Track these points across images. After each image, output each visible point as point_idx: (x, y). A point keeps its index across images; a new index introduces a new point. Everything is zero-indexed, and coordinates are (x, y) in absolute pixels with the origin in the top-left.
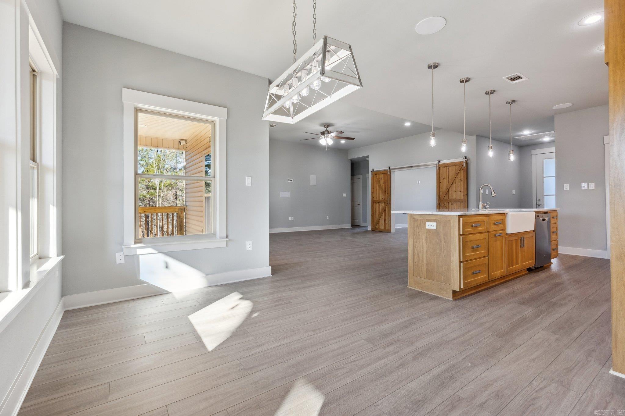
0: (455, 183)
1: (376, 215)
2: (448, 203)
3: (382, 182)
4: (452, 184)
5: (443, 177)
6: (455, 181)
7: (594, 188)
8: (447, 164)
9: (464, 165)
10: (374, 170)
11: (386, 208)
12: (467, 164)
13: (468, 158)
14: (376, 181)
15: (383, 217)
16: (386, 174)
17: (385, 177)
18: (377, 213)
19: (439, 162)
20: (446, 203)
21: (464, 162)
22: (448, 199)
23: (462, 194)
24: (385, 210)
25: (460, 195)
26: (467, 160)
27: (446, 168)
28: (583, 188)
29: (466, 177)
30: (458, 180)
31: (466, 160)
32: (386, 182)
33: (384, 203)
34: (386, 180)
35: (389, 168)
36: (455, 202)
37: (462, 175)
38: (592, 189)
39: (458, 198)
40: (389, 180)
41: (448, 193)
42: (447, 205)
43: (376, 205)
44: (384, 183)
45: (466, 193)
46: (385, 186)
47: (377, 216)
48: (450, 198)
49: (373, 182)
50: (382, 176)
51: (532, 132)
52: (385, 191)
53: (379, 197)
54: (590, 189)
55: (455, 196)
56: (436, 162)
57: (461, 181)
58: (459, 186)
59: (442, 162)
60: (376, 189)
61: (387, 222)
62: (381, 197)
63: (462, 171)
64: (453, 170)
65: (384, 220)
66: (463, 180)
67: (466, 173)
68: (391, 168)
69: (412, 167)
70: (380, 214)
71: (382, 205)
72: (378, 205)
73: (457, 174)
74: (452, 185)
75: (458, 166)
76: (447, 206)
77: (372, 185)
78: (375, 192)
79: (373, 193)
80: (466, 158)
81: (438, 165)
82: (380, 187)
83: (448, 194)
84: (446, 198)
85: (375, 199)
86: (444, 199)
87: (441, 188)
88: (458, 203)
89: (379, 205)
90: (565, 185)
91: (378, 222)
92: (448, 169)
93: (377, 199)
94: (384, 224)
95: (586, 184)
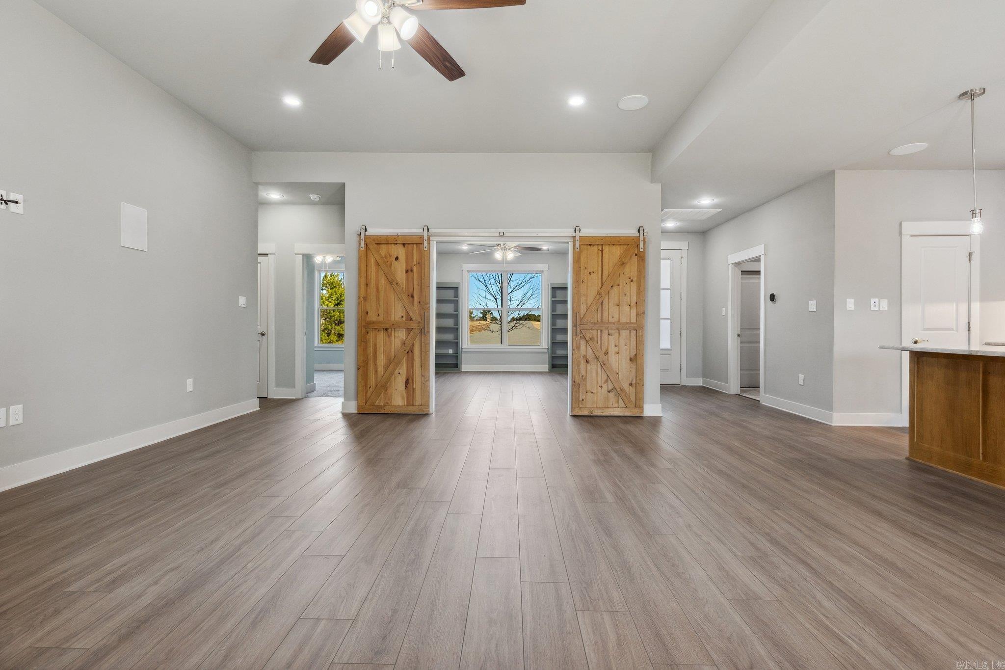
0: (619, 285)
1: (376, 364)
2: (601, 330)
3: (400, 269)
4: (611, 287)
5: (590, 270)
7: (886, 309)
8: (602, 238)
11: (413, 345)
12: (645, 244)
14: (377, 265)
15: (403, 370)
16: (415, 246)
17: (412, 255)
18: (382, 359)
19: (579, 230)
21: (642, 239)
22: (601, 321)
23: (634, 312)
24: (411, 352)
26: (646, 235)
27: (596, 248)
28: (872, 308)
29: (643, 274)
30: (623, 280)
31: (644, 234)
32: (415, 269)
33: (407, 330)
34: (415, 263)
36: (617, 329)
39: (624, 320)
40: (427, 263)
41: (602, 306)
42: (599, 335)
43: (376, 337)
44: (407, 272)
45: (643, 311)
46: (410, 280)
47: (380, 369)
48: (605, 319)
49: (366, 266)
50: (401, 252)
52: (412, 297)
53: (388, 312)
55: (616, 316)
56: (571, 232)
57: (632, 281)
58: (628, 294)
59: (586, 232)
60: (378, 291)
61: (417, 384)
62: (397, 313)
64: (612, 255)
65: (407, 382)
66: (635, 279)
67: (640, 264)
70: (392, 362)
71: (400, 336)
72: (382, 336)
73: (623, 265)
74: (611, 291)
75: (626, 247)
77: (363, 274)
78: (372, 297)
79: (365, 299)
81: (576, 239)
82: (391, 282)
83: (602, 310)
85: (372, 317)
88: (623, 332)
89: (389, 336)
90: (849, 301)
91: (384, 387)
92: (602, 251)
93: (381, 318)
94: (407, 393)
95: (877, 300)
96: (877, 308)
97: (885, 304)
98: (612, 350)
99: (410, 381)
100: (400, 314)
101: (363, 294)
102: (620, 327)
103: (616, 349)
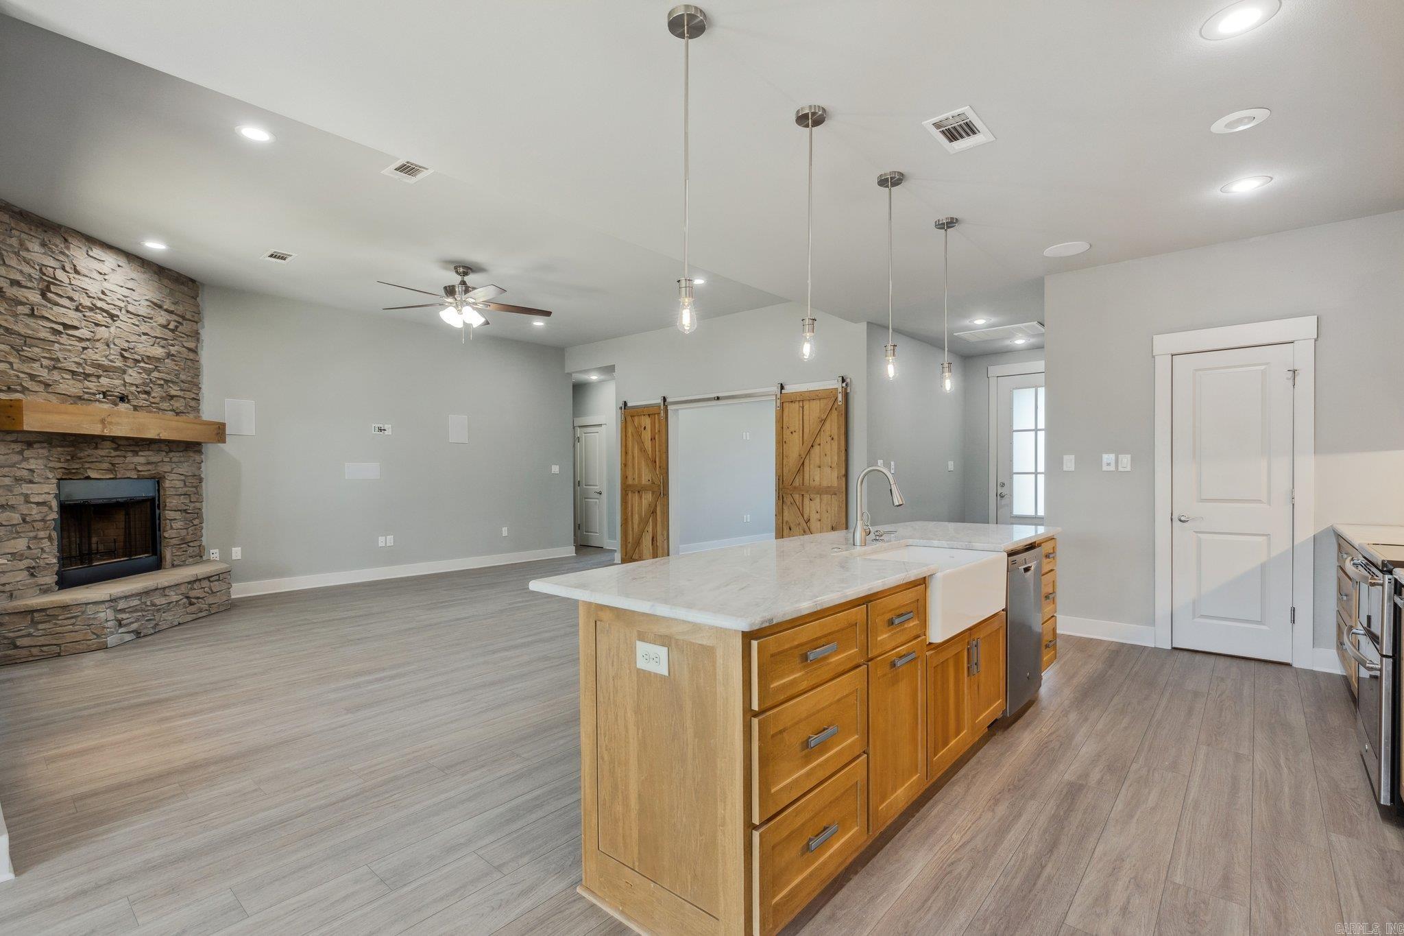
0: (819, 444)
1: (632, 522)
2: (803, 495)
3: (647, 436)
4: (812, 446)
5: (792, 429)
6: (818, 441)
7: (1129, 469)
8: (801, 393)
9: (840, 397)
10: (629, 404)
11: (656, 506)
12: (846, 396)
13: (848, 380)
14: (633, 436)
15: (649, 528)
16: (656, 416)
17: (653, 424)
18: (636, 517)
19: (782, 387)
20: (797, 497)
21: (840, 390)
22: (803, 485)
23: (835, 474)
24: (654, 512)
25: (830, 477)
26: (846, 385)
27: (797, 404)
28: (1105, 468)
29: (843, 431)
30: (824, 437)
31: (844, 385)
32: (657, 436)
33: (653, 493)
34: (657, 431)
35: (665, 399)
36: (818, 494)
37: (833, 426)
38: (1126, 470)
39: (825, 484)
40: (664, 431)
41: (803, 468)
42: (801, 501)
43: (632, 498)
44: (652, 439)
45: (844, 472)
46: (653, 447)
47: (636, 526)
48: (806, 481)
49: (626, 436)
50: (646, 421)
51: (993, 320)
52: (655, 462)
53: (640, 476)
54: (1120, 469)
55: (817, 478)
56: (776, 389)
57: (833, 439)
58: (829, 453)
59: (789, 389)
60: (634, 457)
61: (659, 543)
62: (645, 479)
63: (835, 414)
64: (814, 410)
65: (653, 538)
66: (836, 438)
67: (842, 419)
68: (668, 400)
69: (718, 398)
70: (643, 523)
71: (648, 498)
72: (636, 497)
73: (823, 421)
74: (812, 451)
75: (825, 401)
76: (801, 506)
77: (624, 444)
78: (630, 464)
79: (625, 465)
80: (843, 381)
81: (779, 396)
82: (643, 450)
83: (803, 471)
84: (797, 483)
85: (630, 481)
86: (794, 484)
87: (787, 457)
88: (825, 497)
89: (641, 497)
90: (1066, 458)
92: (803, 407)
93: (636, 482)
94: (653, 549)
95: (1112, 456)
96: (1112, 468)
97: (1126, 461)
98: (814, 517)
99: (655, 539)
100: (647, 478)
101: (623, 462)
102: (821, 491)
103: (818, 516)
